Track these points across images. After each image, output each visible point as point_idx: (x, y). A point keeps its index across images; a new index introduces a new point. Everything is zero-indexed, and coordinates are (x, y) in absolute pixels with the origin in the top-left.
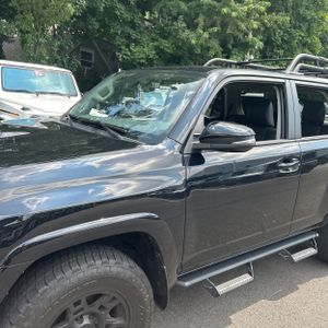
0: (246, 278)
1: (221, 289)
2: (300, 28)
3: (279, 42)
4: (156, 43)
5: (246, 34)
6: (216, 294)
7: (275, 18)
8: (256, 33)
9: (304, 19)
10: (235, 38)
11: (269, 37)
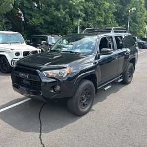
0: (109, 87)
1: (106, 89)
2: (96, 8)
3: (90, 14)
4: (43, 17)
5: (78, 11)
6: (105, 90)
7: (88, 4)
8: (81, 10)
9: (98, 4)
10: (74, 13)
11: (86, 12)
